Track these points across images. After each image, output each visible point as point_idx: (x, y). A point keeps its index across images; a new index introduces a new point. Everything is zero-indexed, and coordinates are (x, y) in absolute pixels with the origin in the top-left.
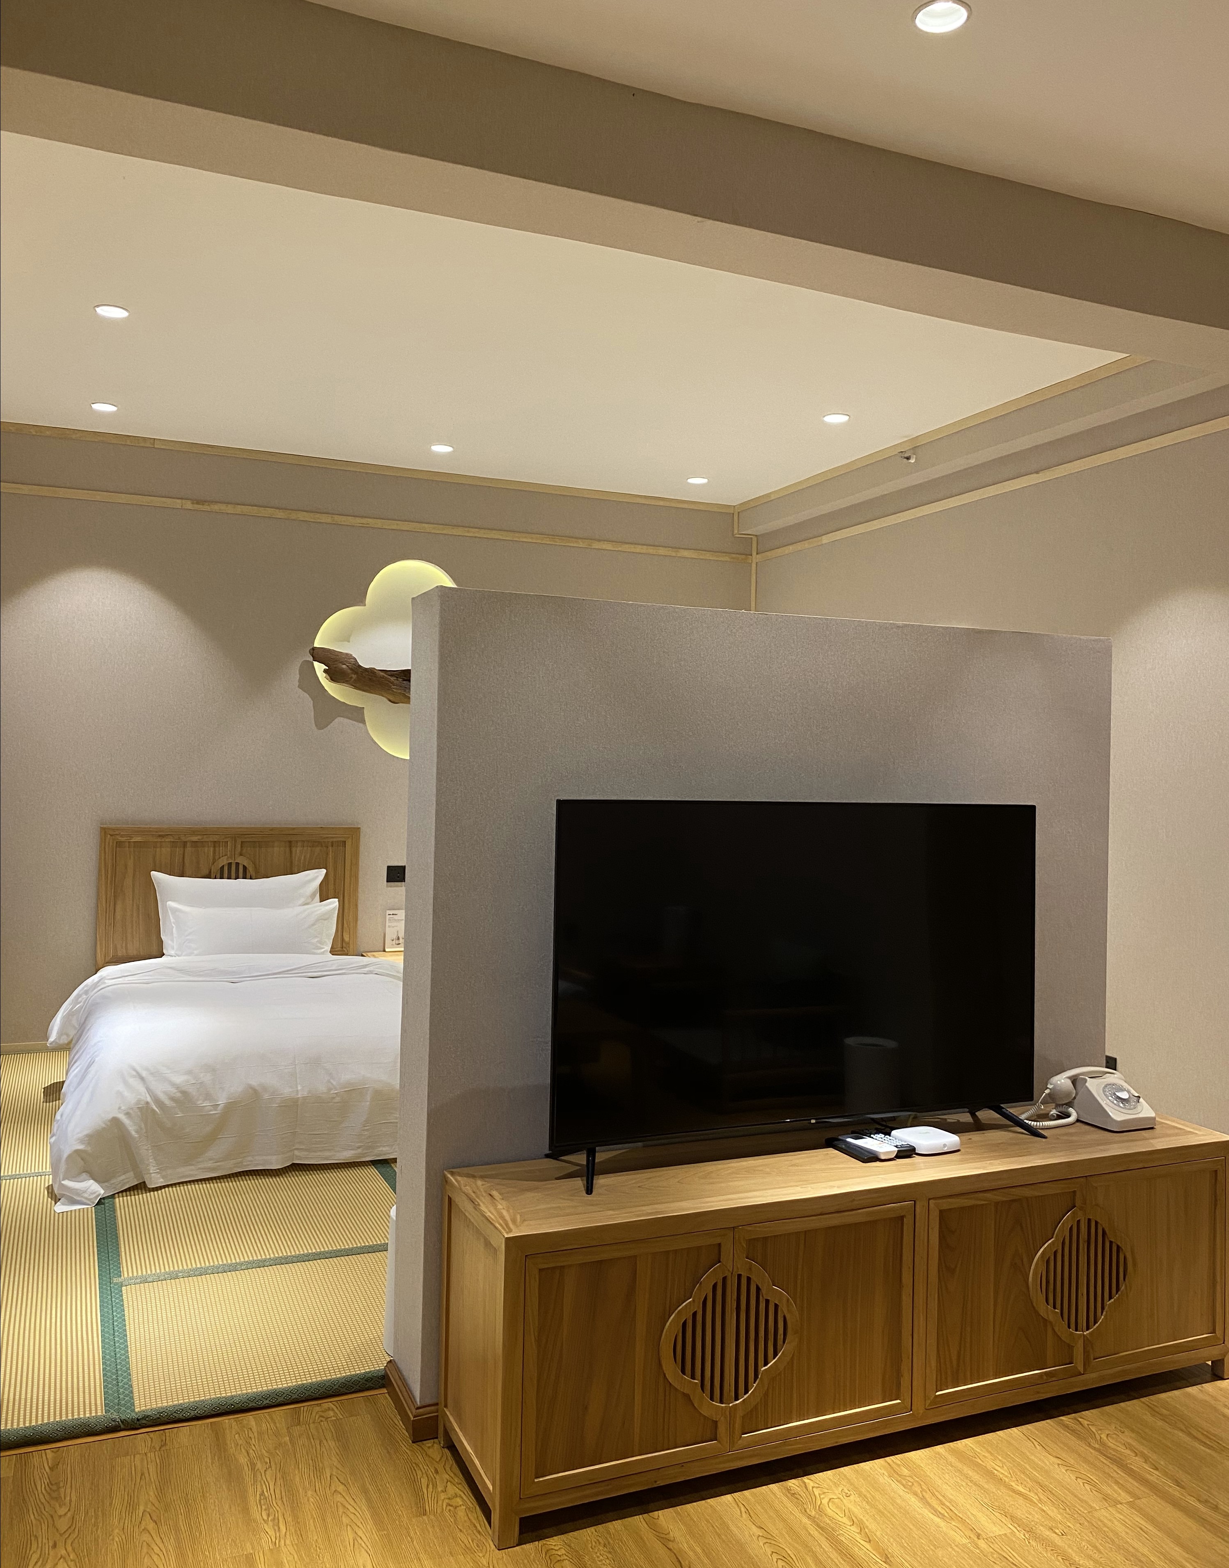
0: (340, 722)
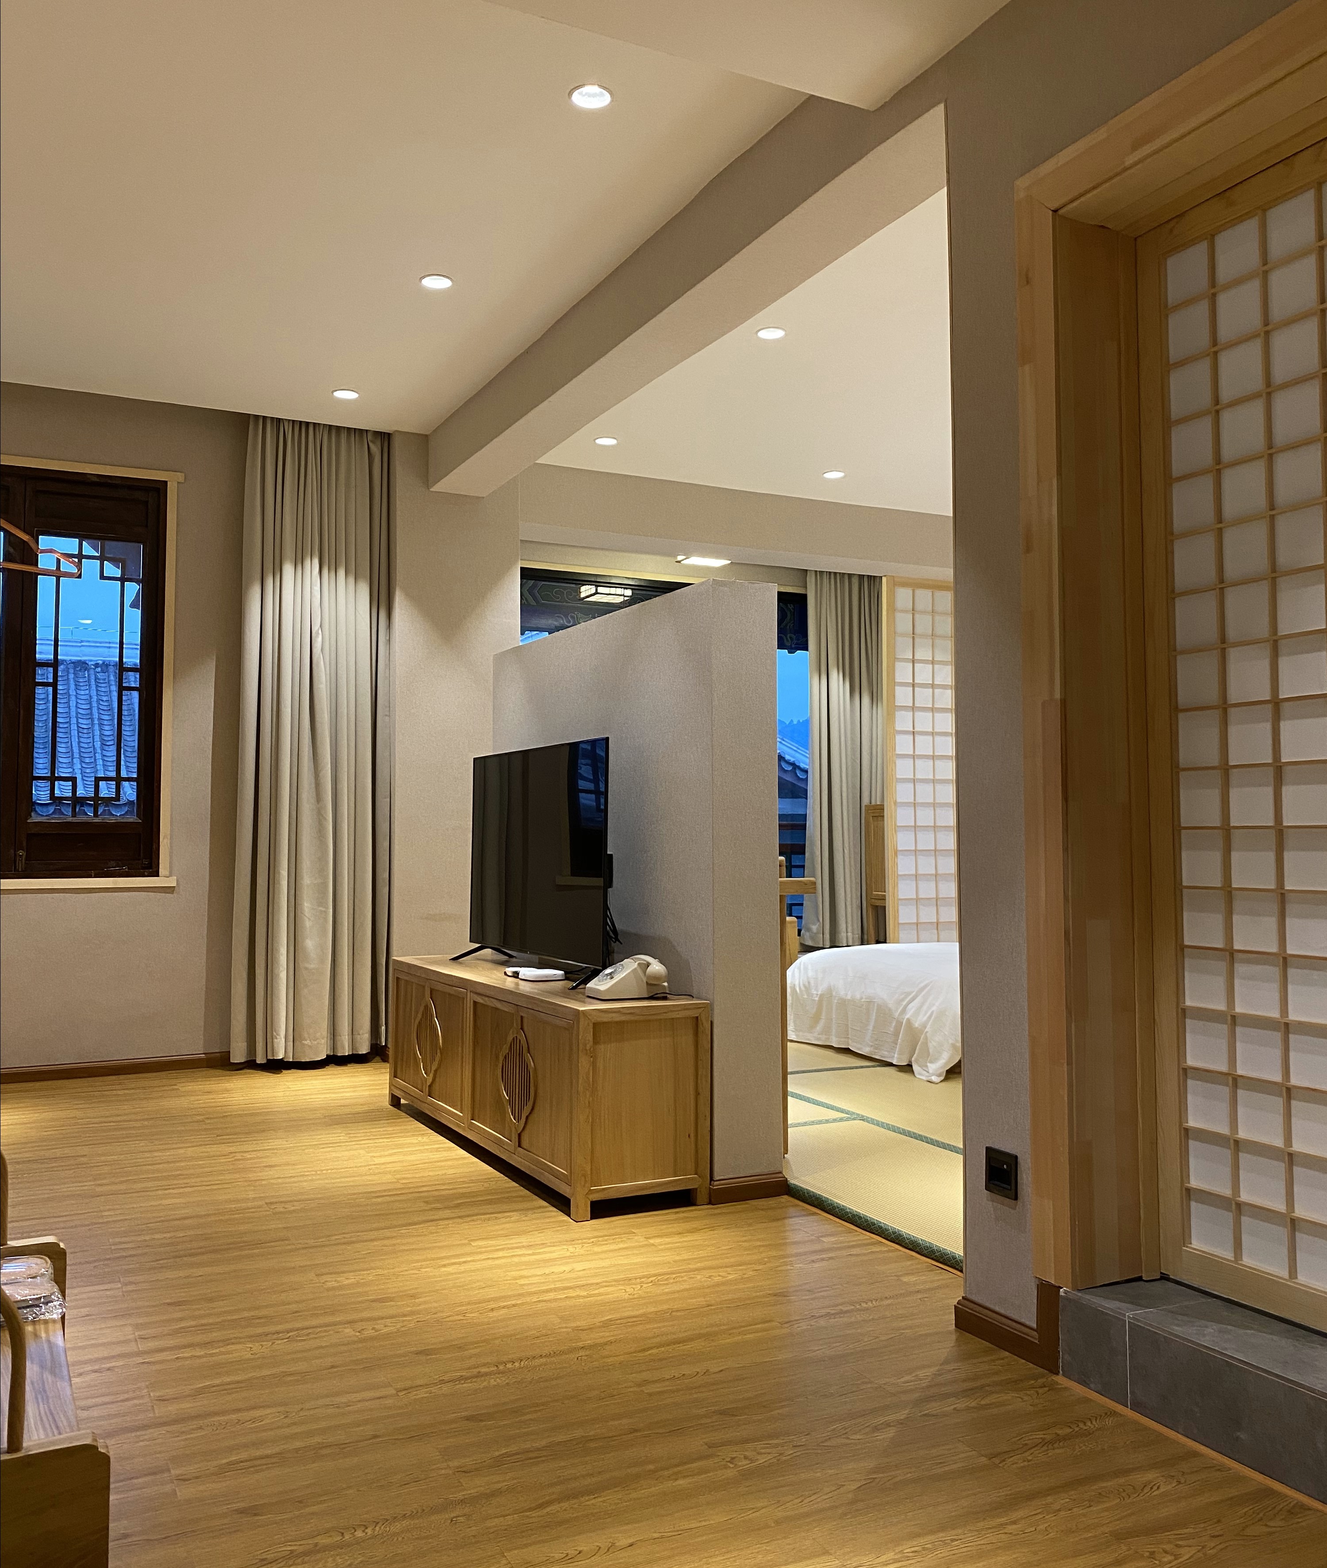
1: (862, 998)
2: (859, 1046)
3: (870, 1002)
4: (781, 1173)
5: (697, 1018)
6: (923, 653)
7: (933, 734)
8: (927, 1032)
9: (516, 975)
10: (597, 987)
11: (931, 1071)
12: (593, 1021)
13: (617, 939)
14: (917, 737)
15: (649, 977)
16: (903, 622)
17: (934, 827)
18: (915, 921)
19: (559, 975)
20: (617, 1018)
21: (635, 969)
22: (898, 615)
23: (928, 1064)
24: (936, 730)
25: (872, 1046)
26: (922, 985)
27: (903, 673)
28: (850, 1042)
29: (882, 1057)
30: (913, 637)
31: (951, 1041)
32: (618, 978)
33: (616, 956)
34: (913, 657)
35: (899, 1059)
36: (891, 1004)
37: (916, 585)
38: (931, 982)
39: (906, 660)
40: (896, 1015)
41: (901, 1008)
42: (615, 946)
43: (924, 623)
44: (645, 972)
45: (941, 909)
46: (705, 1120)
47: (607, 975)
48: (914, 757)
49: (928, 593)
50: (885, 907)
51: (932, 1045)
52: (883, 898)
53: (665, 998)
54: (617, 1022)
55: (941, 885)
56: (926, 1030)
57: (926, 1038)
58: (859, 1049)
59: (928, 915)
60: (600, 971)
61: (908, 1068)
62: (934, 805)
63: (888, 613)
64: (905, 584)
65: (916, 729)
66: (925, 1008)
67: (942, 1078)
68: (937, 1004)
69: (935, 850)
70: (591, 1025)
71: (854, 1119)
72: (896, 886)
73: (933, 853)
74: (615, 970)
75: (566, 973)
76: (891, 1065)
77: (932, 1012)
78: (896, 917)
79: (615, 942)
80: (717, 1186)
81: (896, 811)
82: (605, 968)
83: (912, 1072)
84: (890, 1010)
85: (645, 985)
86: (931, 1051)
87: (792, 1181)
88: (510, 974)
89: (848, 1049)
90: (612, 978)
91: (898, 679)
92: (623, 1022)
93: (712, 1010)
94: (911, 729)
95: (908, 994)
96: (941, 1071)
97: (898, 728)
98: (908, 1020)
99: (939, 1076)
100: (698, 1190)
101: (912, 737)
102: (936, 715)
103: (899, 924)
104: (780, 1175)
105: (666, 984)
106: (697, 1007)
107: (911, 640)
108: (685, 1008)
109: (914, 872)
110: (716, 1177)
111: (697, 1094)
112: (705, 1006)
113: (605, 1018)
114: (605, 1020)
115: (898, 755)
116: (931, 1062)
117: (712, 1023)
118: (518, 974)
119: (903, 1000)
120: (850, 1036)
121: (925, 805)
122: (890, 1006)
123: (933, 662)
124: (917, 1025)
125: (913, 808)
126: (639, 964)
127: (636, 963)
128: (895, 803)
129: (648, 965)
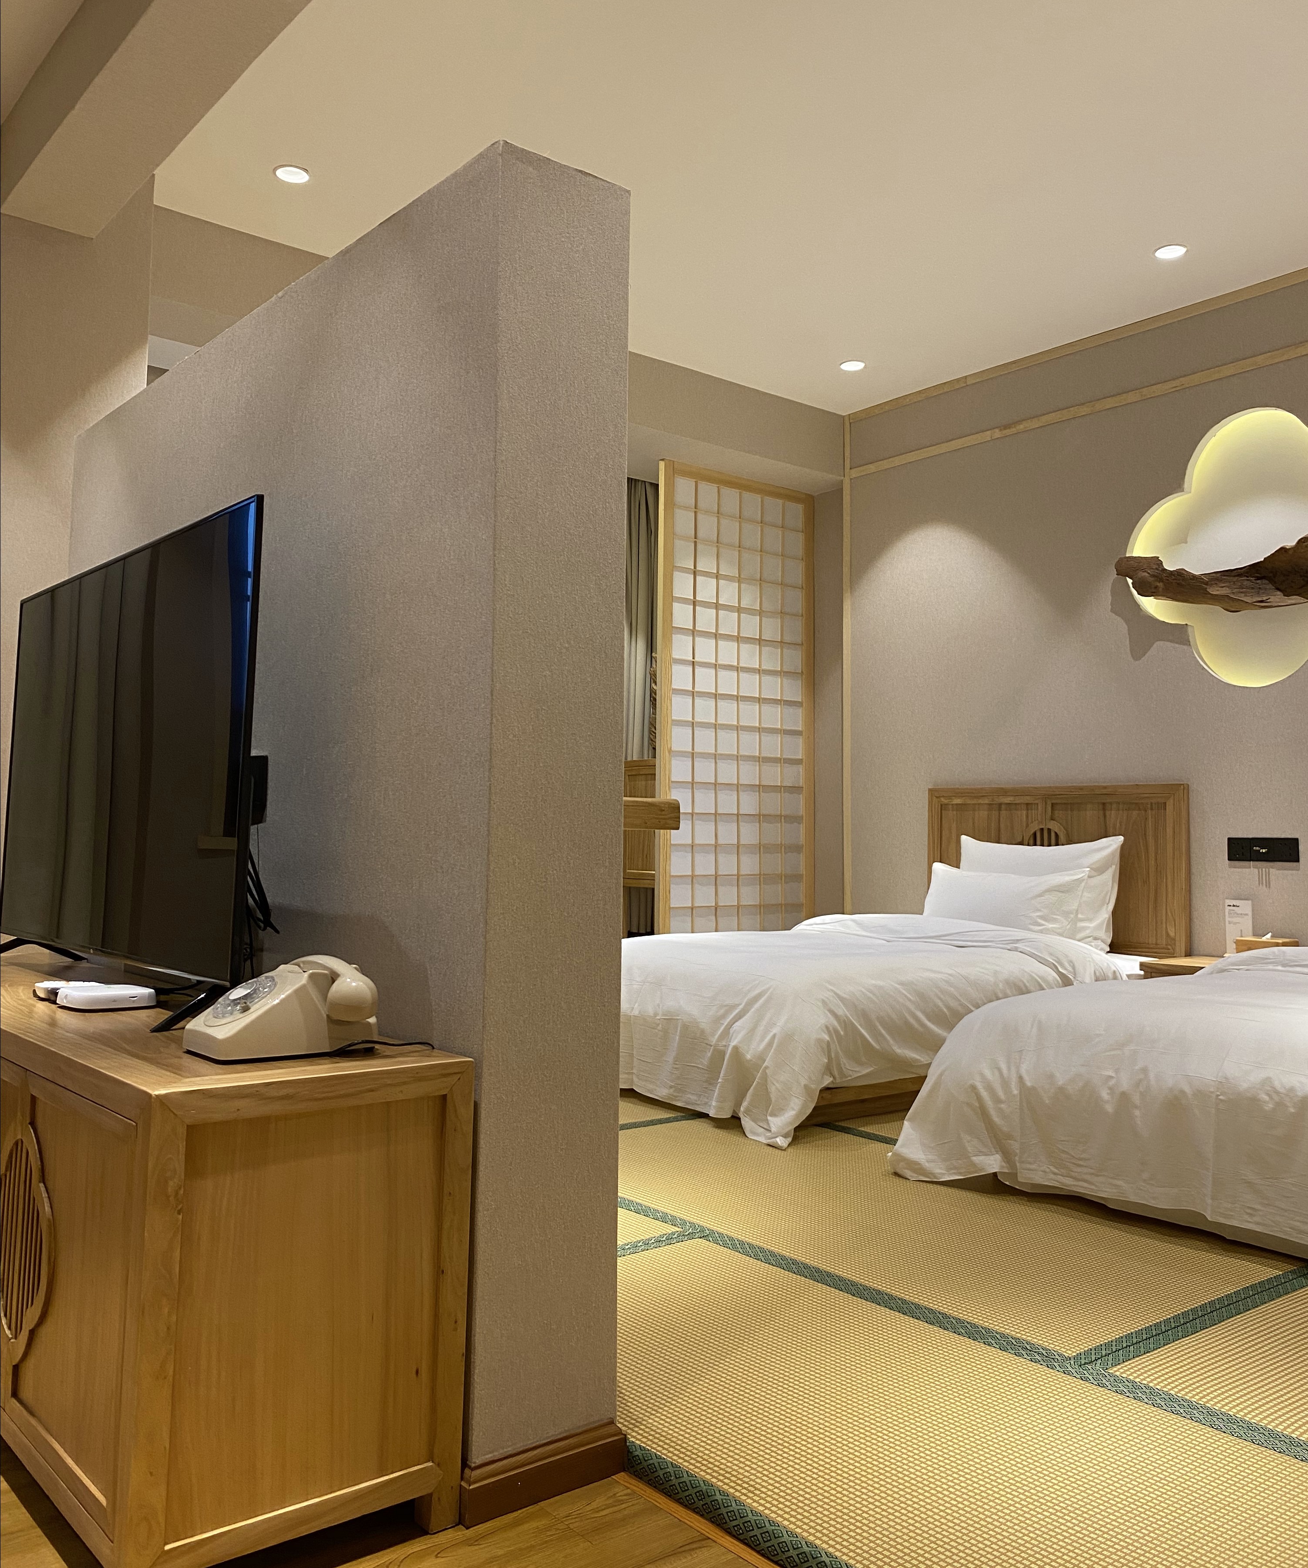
0: (1160, 647)
1: (656, 1014)
2: (651, 1086)
3: (670, 1020)
4: (612, 1422)
5: (444, 1097)
6: (707, 564)
7: (715, 666)
8: (766, 1068)
9: (53, 998)
10: (210, 1031)
11: (773, 1129)
12: (188, 1121)
13: (268, 923)
14: (698, 670)
15: (335, 1006)
16: (684, 521)
17: (715, 784)
18: (690, 905)
19: (142, 998)
20: (250, 1109)
21: (303, 987)
22: (678, 512)
23: (769, 1118)
24: (720, 662)
25: (671, 1087)
26: (757, 992)
27: (682, 586)
28: (635, 1079)
29: (688, 1103)
30: (695, 543)
31: (803, 1082)
32: (258, 1009)
33: (266, 957)
34: (695, 567)
35: (719, 1109)
36: (704, 1023)
37: (700, 476)
38: (768, 989)
39: (685, 570)
40: (714, 1040)
41: (722, 1028)
42: (265, 936)
43: (708, 526)
44: (324, 993)
45: (721, 889)
46: (455, 1330)
47: (235, 1002)
48: (693, 694)
49: (713, 488)
50: (653, 889)
51: (774, 1089)
52: (652, 878)
53: (368, 1052)
54: (251, 1122)
55: (721, 858)
56: (766, 1064)
57: (765, 1077)
58: (649, 1091)
59: (705, 897)
60: (221, 991)
61: (733, 1123)
62: (716, 757)
63: (665, 510)
64: (687, 473)
65: (696, 659)
66: (761, 1028)
67: (790, 1139)
68: (781, 1023)
69: (716, 814)
70: (182, 1131)
71: (691, 1236)
72: (667, 858)
73: (713, 817)
74: (255, 991)
75: (158, 991)
76: (704, 1116)
77: (774, 1036)
78: (667, 899)
79: (264, 929)
80: (477, 1481)
81: (670, 761)
82: (234, 984)
83: (740, 1126)
84: (703, 1031)
85: (324, 1024)
86: (773, 1097)
87: (636, 1438)
88: (42, 995)
89: (633, 1090)
90: (246, 1009)
91: (676, 594)
92: (266, 1120)
93: (478, 1077)
94: (691, 658)
95: (733, 1007)
96: (787, 1130)
97: (676, 655)
98: (736, 1048)
99: (785, 1136)
100: (435, 1497)
101: (691, 669)
102: (720, 643)
103: (670, 908)
104: (610, 1429)
105: (372, 1020)
106: (444, 1071)
107: (693, 545)
108: (418, 1075)
109: (690, 842)
110: (476, 1458)
111: (439, 1272)
112: (460, 1070)
113: (221, 1112)
114: (218, 1117)
115: (674, 690)
116: (773, 1115)
117: (476, 1106)
118: (56, 994)
119: (724, 1016)
120: (634, 1071)
121: (705, 756)
122: (703, 1026)
123: (717, 576)
124: (748, 1057)
125: (690, 759)
126: (311, 976)
127: (306, 975)
128: (670, 751)
129: (333, 977)
